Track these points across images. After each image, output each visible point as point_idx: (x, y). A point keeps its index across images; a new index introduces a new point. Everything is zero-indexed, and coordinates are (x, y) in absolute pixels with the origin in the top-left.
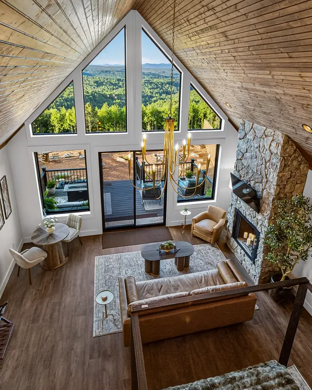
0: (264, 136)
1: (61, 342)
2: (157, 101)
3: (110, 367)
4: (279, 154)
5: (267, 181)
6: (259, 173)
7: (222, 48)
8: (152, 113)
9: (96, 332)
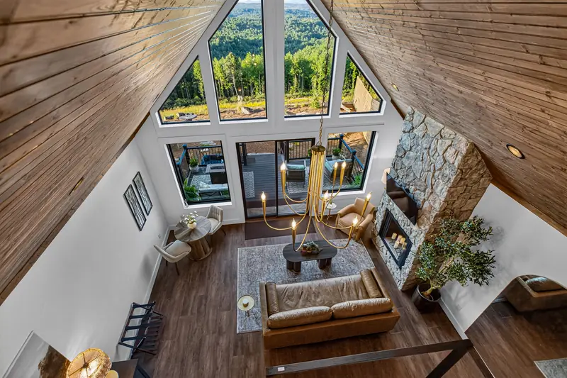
0: (439, 137)
1: (208, 336)
2: (304, 46)
3: (252, 364)
4: (456, 164)
5: (432, 193)
6: (423, 180)
7: (405, 19)
8: (299, 63)
9: (240, 328)
